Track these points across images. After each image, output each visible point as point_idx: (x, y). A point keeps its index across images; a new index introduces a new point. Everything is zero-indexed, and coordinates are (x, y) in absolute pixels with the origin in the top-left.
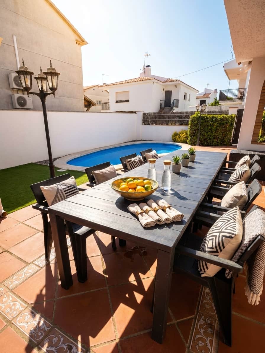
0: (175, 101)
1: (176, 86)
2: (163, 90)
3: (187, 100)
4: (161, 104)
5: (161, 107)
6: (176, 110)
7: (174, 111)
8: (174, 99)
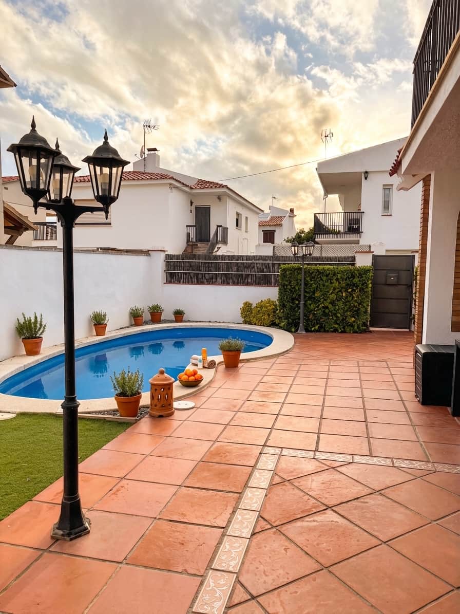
0: (220, 229)
1: (219, 198)
2: (192, 203)
3: (242, 231)
4: (188, 235)
5: (188, 241)
6: (222, 251)
7: (219, 253)
8: (218, 226)
